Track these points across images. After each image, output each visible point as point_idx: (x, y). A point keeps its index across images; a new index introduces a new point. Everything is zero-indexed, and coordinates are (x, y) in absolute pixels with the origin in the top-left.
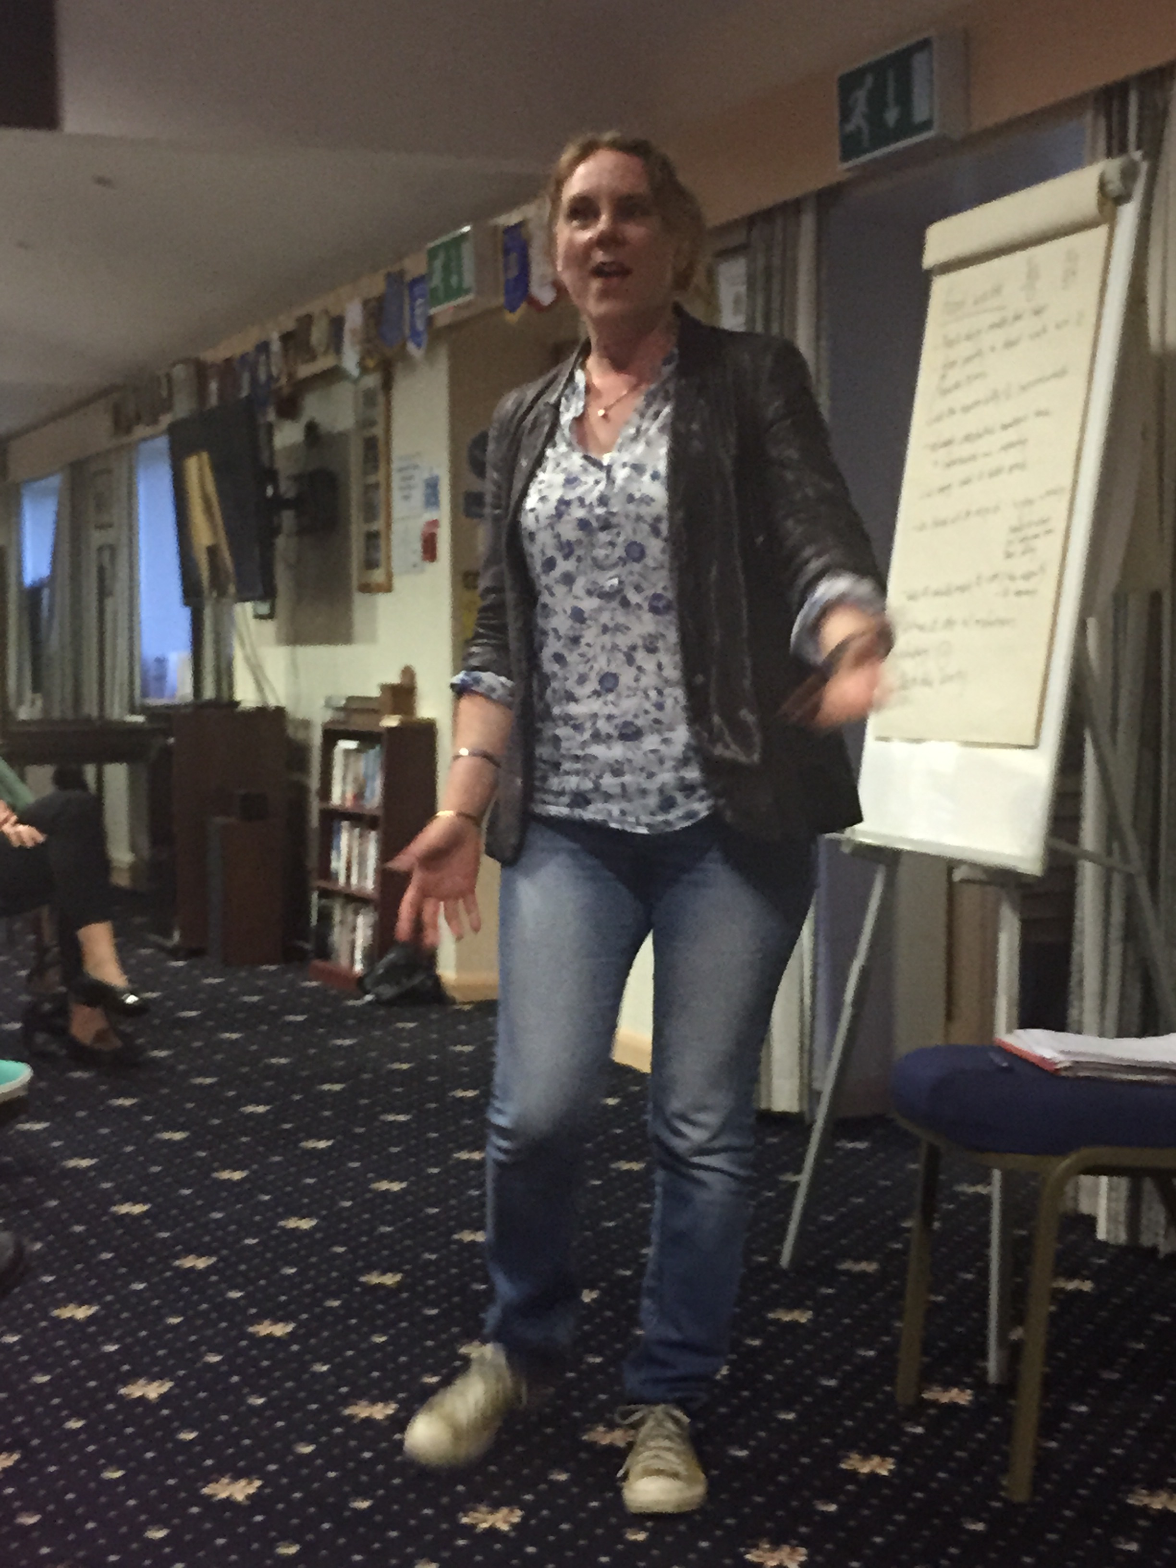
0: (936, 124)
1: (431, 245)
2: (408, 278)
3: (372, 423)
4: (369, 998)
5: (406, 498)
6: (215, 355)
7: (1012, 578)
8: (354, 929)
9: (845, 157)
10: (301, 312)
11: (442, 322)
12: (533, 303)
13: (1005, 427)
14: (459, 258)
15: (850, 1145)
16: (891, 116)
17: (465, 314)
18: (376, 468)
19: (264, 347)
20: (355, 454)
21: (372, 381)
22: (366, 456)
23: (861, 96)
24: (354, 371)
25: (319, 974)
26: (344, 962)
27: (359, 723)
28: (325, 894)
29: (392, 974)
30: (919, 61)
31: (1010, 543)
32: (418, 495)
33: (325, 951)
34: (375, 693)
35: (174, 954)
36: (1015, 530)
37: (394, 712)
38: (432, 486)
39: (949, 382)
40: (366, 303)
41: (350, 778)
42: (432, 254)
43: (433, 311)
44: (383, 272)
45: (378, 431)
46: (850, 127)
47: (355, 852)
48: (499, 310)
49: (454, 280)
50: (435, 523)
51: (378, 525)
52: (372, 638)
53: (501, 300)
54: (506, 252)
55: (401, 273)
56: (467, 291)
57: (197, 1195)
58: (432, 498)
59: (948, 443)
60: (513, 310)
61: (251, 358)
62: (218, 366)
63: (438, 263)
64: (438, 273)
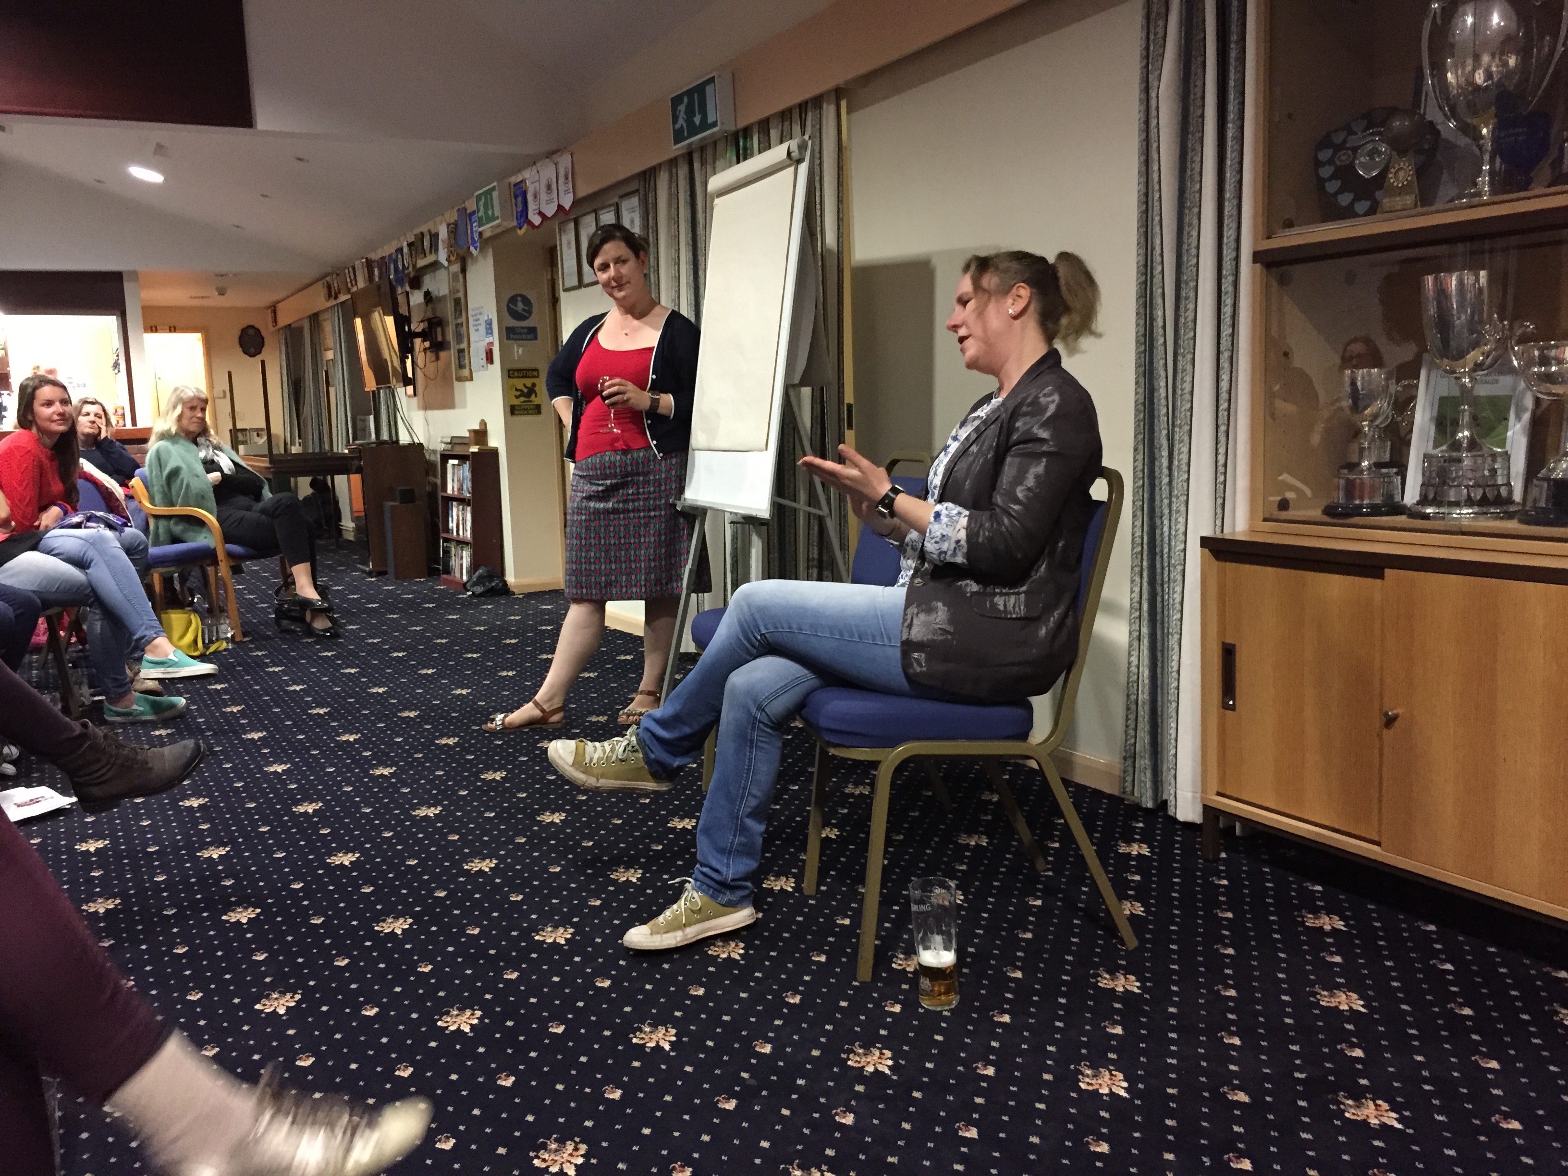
0: (719, 124)
1: (476, 194)
2: (468, 212)
3: (458, 291)
4: (469, 593)
5: (477, 330)
6: (375, 256)
8: (462, 558)
9: (676, 143)
10: (417, 231)
11: (487, 234)
12: (530, 223)
14: (492, 200)
16: (697, 120)
17: (498, 230)
18: (461, 314)
19: (400, 250)
20: (450, 307)
21: (456, 268)
22: (455, 310)
23: (682, 108)
24: (446, 264)
25: (446, 582)
26: (458, 575)
27: (459, 451)
28: (446, 540)
29: (480, 581)
30: (709, 89)
32: (483, 328)
33: (448, 570)
34: (467, 435)
37: (476, 445)
38: (489, 323)
40: (448, 225)
41: (456, 480)
42: (478, 198)
43: (480, 229)
44: (456, 209)
45: (461, 295)
46: (678, 126)
47: (461, 518)
48: (513, 229)
49: (490, 213)
50: (491, 344)
51: (464, 345)
52: (464, 406)
53: (515, 223)
54: (516, 197)
55: (465, 209)
56: (497, 218)
57: (356, 702)
58: (489, 331)
60: (520, 228)
61: (394, 257)
62: (378, 261)
63: (481, 203)
64: (482, 209)
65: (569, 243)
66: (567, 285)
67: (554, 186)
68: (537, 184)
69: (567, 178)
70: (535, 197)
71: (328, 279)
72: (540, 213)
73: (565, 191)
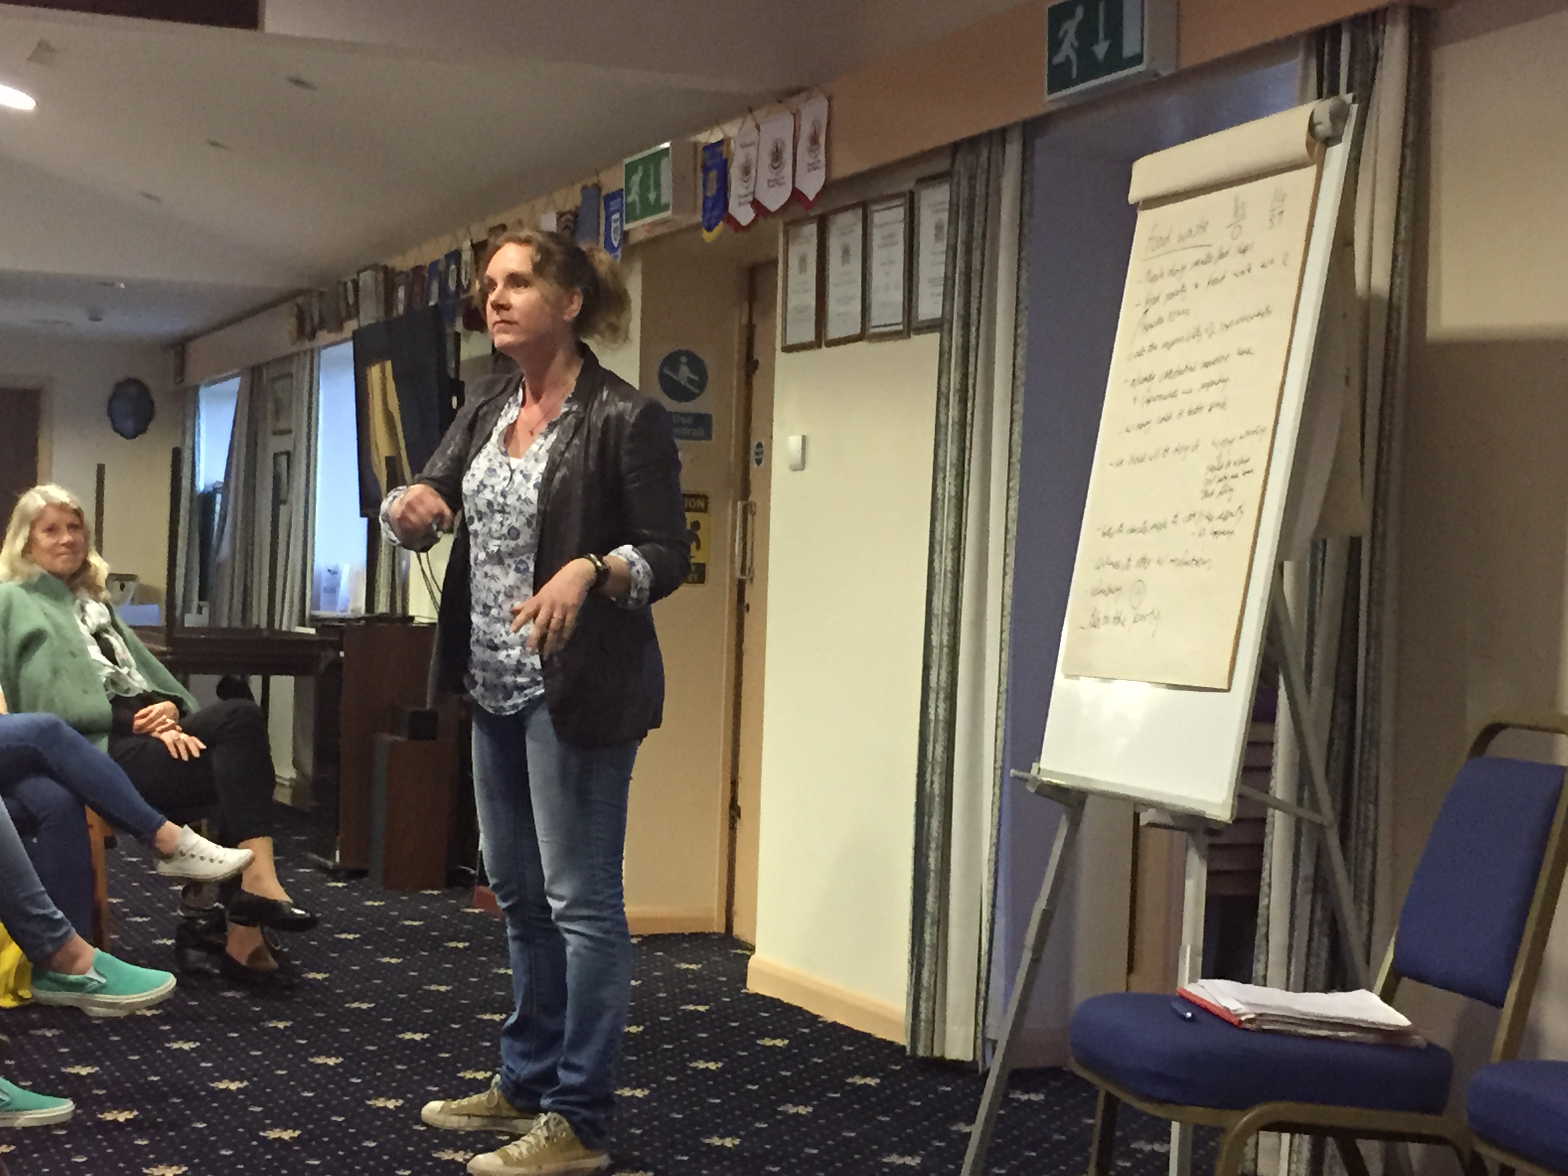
0: (1146, 57)
1: (630, 160)
2: (604, 193)
6: (403, 262)
9: (1052, 89)
10: (494, 221)
11: (636, 238)
12: (732, 221)
13: (1206, 365)
14: (658, 174)
15: (1025, 1097)
16: (1101, 49)
17: (662, 230)
19: (455, 256)
23: (1070, 27)
31: (1208, 482)
35: (334, 874)
36: (1212, 469)
39: (1152, 317)
40: (560, 215)
42: (631, 169)
43: (627, 227)
44: (578, 187)
46: (1058, 59)
48: (696, 228)
49: (652, 196)
53: (699, 218)
54: (706, 170)
55: (598, 187)
56: (666, 208)
57: (349, 1123)
59: (1149, 379)
60: (710, 229)
61: (441, 267)
62: (406, 274)
63: (636, 178)
64: (635, 188)
65: (803, 260)
66: (790, 341)
67: (788, 156)
68: (752, 150)
69: (814, 140)
70: (746, 171)
71: (300, 300)
72: (756, 204)
73: (809, 165)
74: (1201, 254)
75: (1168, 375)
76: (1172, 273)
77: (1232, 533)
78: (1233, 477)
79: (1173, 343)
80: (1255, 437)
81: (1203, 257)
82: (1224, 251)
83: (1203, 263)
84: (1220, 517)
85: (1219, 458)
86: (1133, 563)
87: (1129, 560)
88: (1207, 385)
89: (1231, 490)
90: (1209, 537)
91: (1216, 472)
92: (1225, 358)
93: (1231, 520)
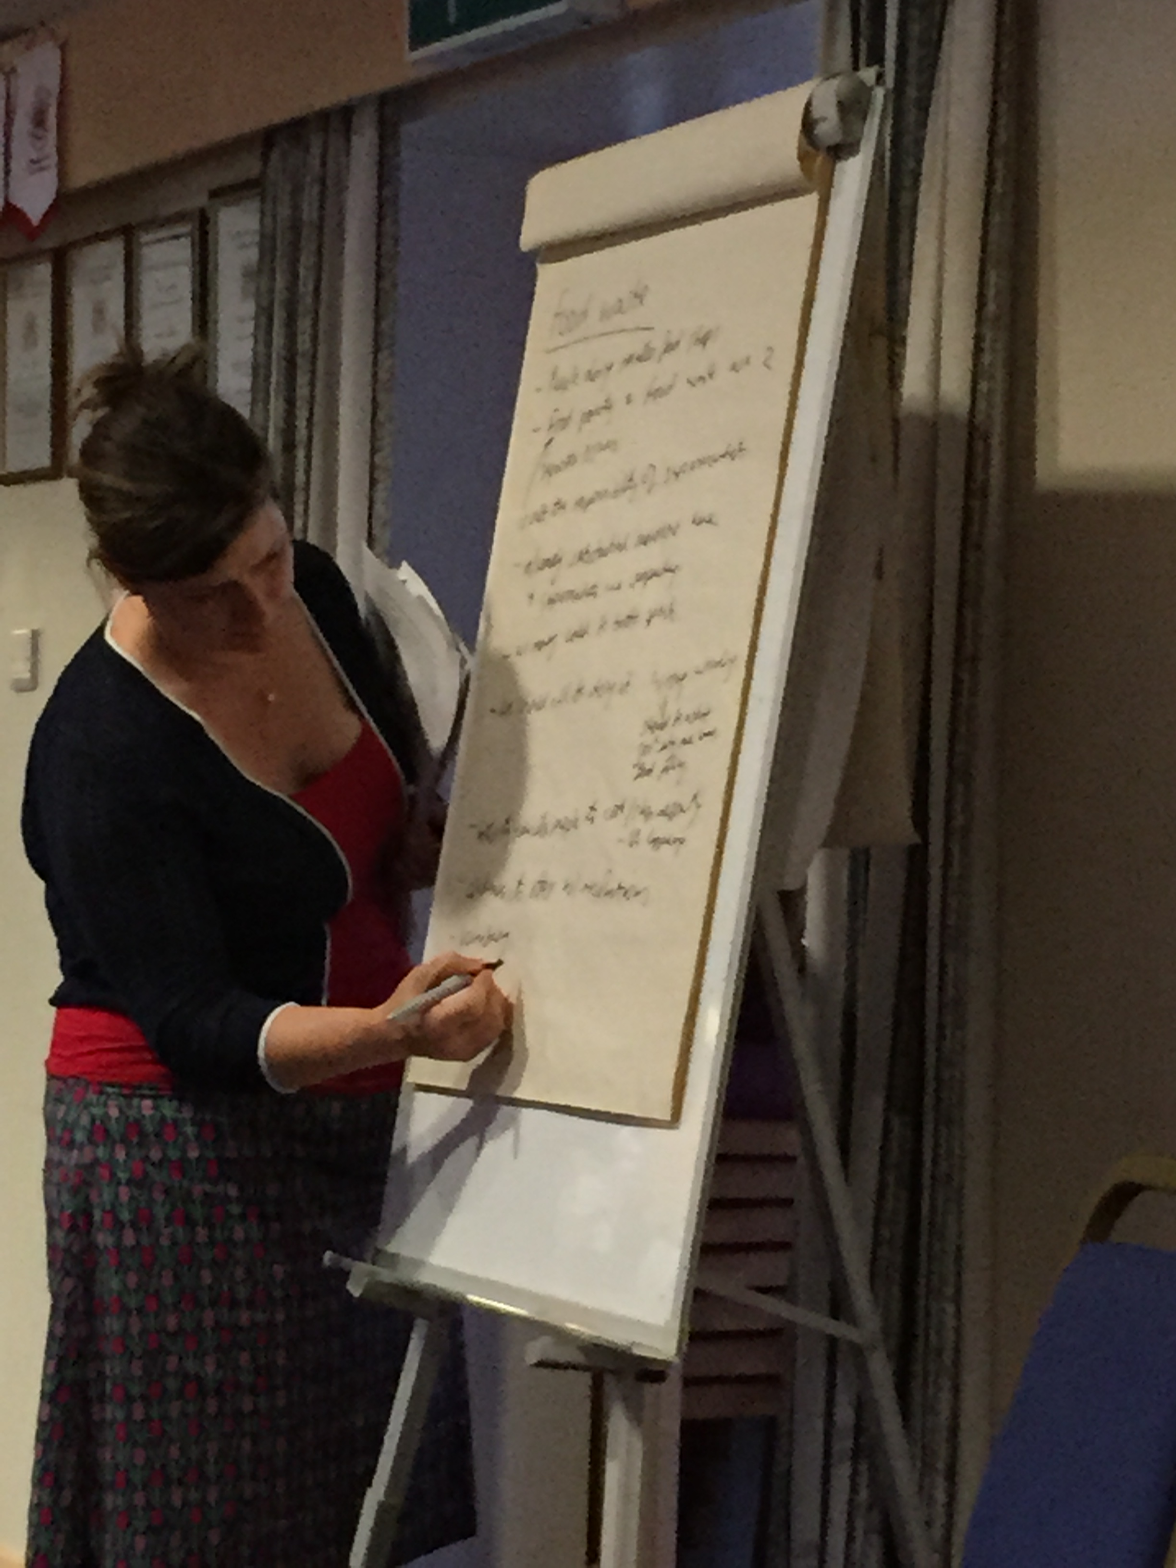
7: (646, 813)
9: (416, 42)
13: (644, 541)
31: (646, 749)
36: (652, 727)
39: (557, 455)
59: (551, 562)
69: (39, 120)
73: (33, 162)
74: (633, 344)
75: (583, 556)
76: (591, 376)
77: (681, 841)
78: (685, 742)
79: (591, 501)
80: (720, 672)
81: (638, 349)
82: (673, 340)
83: (640, 359)
84: (663, 813)
85: (664, 706)
86: (526, 889)
87: (520, 883)
88: (645, 577)
89: (681, 765)
90: (645, 848)
91: (658, 732)
92: (671, 530)
93: (681, 820)
